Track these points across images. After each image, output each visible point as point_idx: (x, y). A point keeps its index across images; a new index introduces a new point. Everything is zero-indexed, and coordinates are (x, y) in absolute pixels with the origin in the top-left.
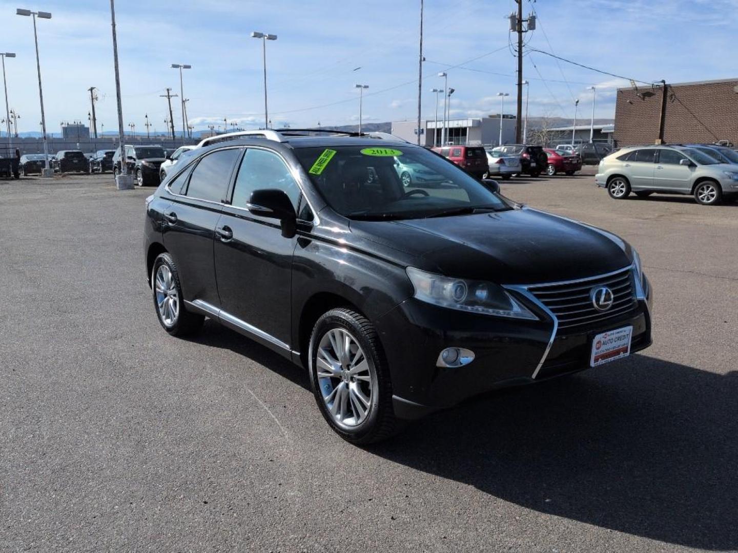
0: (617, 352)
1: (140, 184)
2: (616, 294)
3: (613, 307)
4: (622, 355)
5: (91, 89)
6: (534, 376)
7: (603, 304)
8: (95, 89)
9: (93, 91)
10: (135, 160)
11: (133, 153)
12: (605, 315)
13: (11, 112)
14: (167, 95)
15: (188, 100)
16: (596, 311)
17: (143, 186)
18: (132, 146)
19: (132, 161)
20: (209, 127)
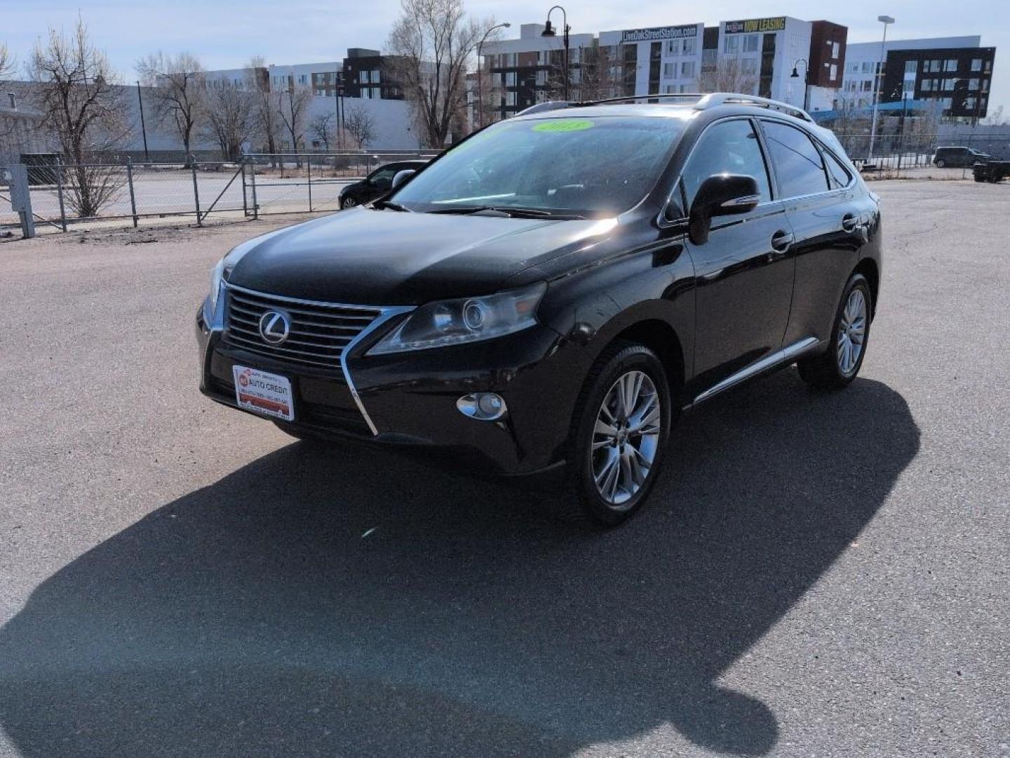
7: (270, 332)
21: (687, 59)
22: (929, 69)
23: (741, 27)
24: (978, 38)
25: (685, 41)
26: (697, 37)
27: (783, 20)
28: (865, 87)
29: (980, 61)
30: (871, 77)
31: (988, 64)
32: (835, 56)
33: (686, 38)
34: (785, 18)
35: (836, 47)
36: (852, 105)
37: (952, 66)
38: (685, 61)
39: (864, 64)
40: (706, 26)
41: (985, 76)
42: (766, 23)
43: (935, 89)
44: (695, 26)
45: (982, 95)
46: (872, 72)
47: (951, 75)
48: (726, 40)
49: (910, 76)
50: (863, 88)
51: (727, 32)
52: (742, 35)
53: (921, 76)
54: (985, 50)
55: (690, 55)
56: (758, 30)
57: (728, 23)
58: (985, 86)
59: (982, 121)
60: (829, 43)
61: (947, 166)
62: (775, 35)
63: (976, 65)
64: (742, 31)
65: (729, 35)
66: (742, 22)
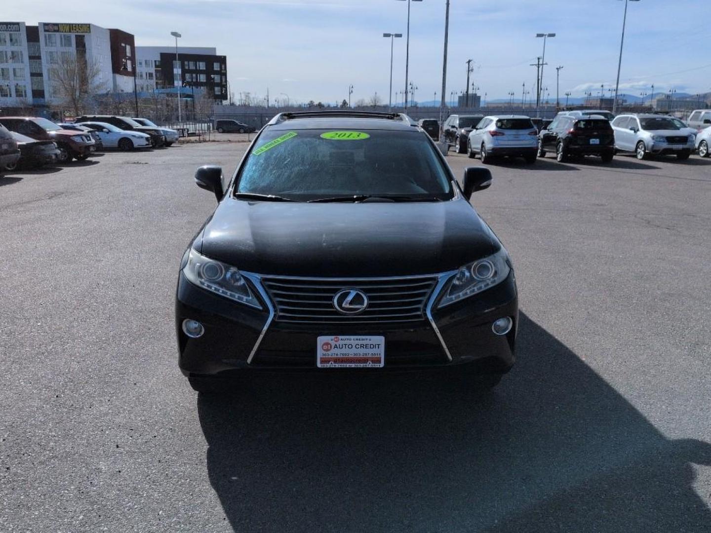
0: (365, 360)
1: (457, 151)
2: (372, 300)
3: (365, 312)
4: (370, 365)
5: (469, 62)
6: (249, 360)
7: (348, 306)
8: (472, 62)
9: (471, 63)
10: (457, 128)
11: (457, 123)
12: (353, 319)
13: (411, 84)
14: (537, 63)
15: (562, 67)
16: (337, 313)
17: (459, 153)
18: (457, 116)
19: (454, 130)
20: (586, 93)
21: (15, 48)
22: (189, 67)
23: (56, 28)
24: (214, 49)
25: (11, 35)
26: (21, 32)
27: (88, 26)
28: (149, 76)
29: (219, 64)
30: (152, 70)
31: (223, 66)
32: (128, 54)
33: (12, 32)
34: (89, 25)
35: (128, 48)
36: (142, 88)
37: (202, 66)
38: (14, 50)
39: (146, 61)
40: (27, 24)
41: (223, 74)
42: (76, 27)
43: (194, 80)
44: (18, 24)
45: (223, 85)
46: (152, 67)
47: (201, 72)
48: (45, 37)
49: (177, 71)
50: (148, 77)
51: (45, 31)
52: (57, 34)
53: (184, 72)
54: (220, 57)
55: (17, 45)
56: (70, 32)
57: (45, 24)
58: (224, 80)
59: (225, 102)
60: (123, 45)
61: (224, 132)
62: (84, 36)
63: (216, 67)
64: (58, 31)
65: (47, 33)
66: (57, 25)
